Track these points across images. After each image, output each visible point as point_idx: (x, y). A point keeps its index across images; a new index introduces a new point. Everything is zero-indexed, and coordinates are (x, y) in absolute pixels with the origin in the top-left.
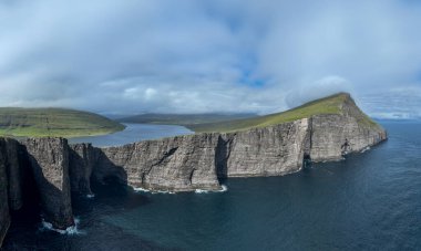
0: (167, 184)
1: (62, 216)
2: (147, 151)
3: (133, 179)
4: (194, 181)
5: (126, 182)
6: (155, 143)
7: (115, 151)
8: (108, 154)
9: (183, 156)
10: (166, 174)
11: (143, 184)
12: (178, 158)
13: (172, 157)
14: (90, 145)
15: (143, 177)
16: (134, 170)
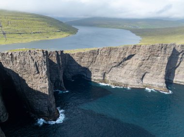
0: (123, 81)
1: (50, 112)
2: (109, 56)
3: (96, 77)
4: (145, 81)
5: (91, 79)
6: (116, 49)
7: (82, 55)
8: (76, 58)
9: (139, 62)
10: (122, 74)
11: (104, 81)
12: (134, 63)
13: (129, 61)
14: (62, 52)
15: (104, 75)
16: (97, 70)
